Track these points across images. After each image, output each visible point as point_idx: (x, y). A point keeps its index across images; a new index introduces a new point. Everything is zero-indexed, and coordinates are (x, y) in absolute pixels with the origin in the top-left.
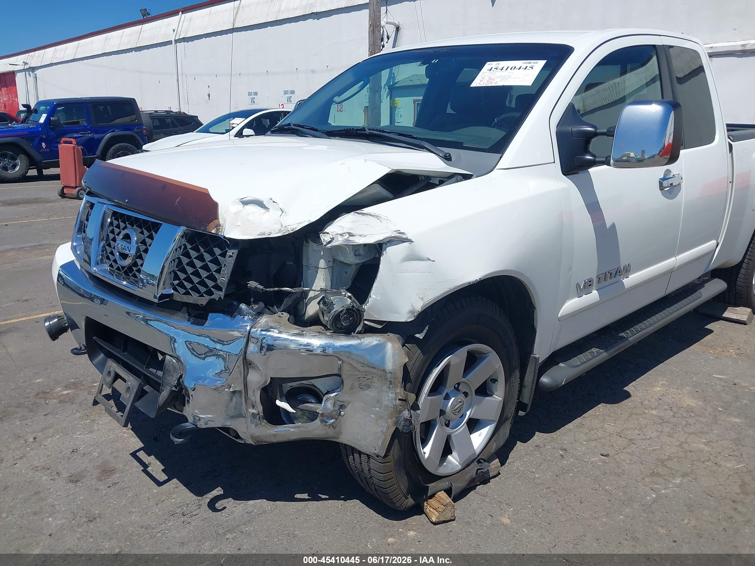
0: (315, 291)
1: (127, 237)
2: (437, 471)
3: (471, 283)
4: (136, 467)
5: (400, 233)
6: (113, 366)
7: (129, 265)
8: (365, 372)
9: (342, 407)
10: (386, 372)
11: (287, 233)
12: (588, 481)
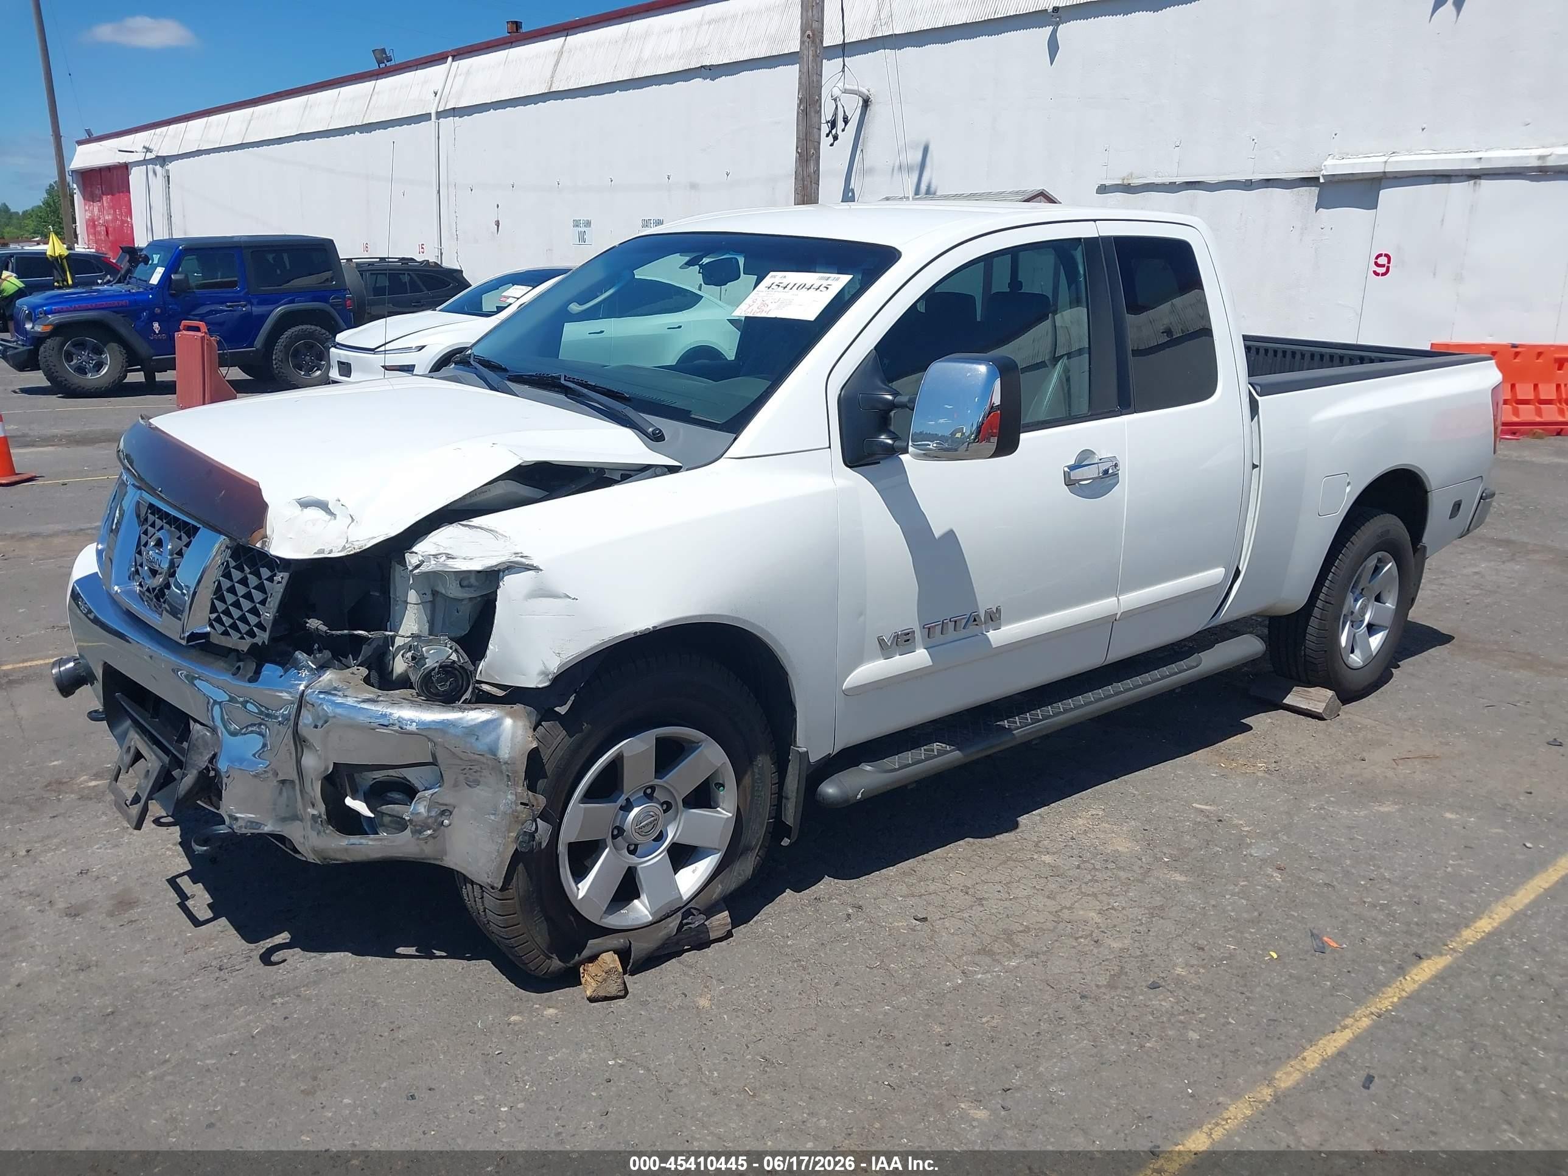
0: (403, 636)
1: (159, 543)
2: (603, 920)
3: (638, 634)
4: (171, 900)
5: (522, 557)
6: (136, 740)
7: (160, 586)
8: (469, 761)
9: (446, 812)
10: (500, 762)
11: (352, 553)
12: (869, 955)
